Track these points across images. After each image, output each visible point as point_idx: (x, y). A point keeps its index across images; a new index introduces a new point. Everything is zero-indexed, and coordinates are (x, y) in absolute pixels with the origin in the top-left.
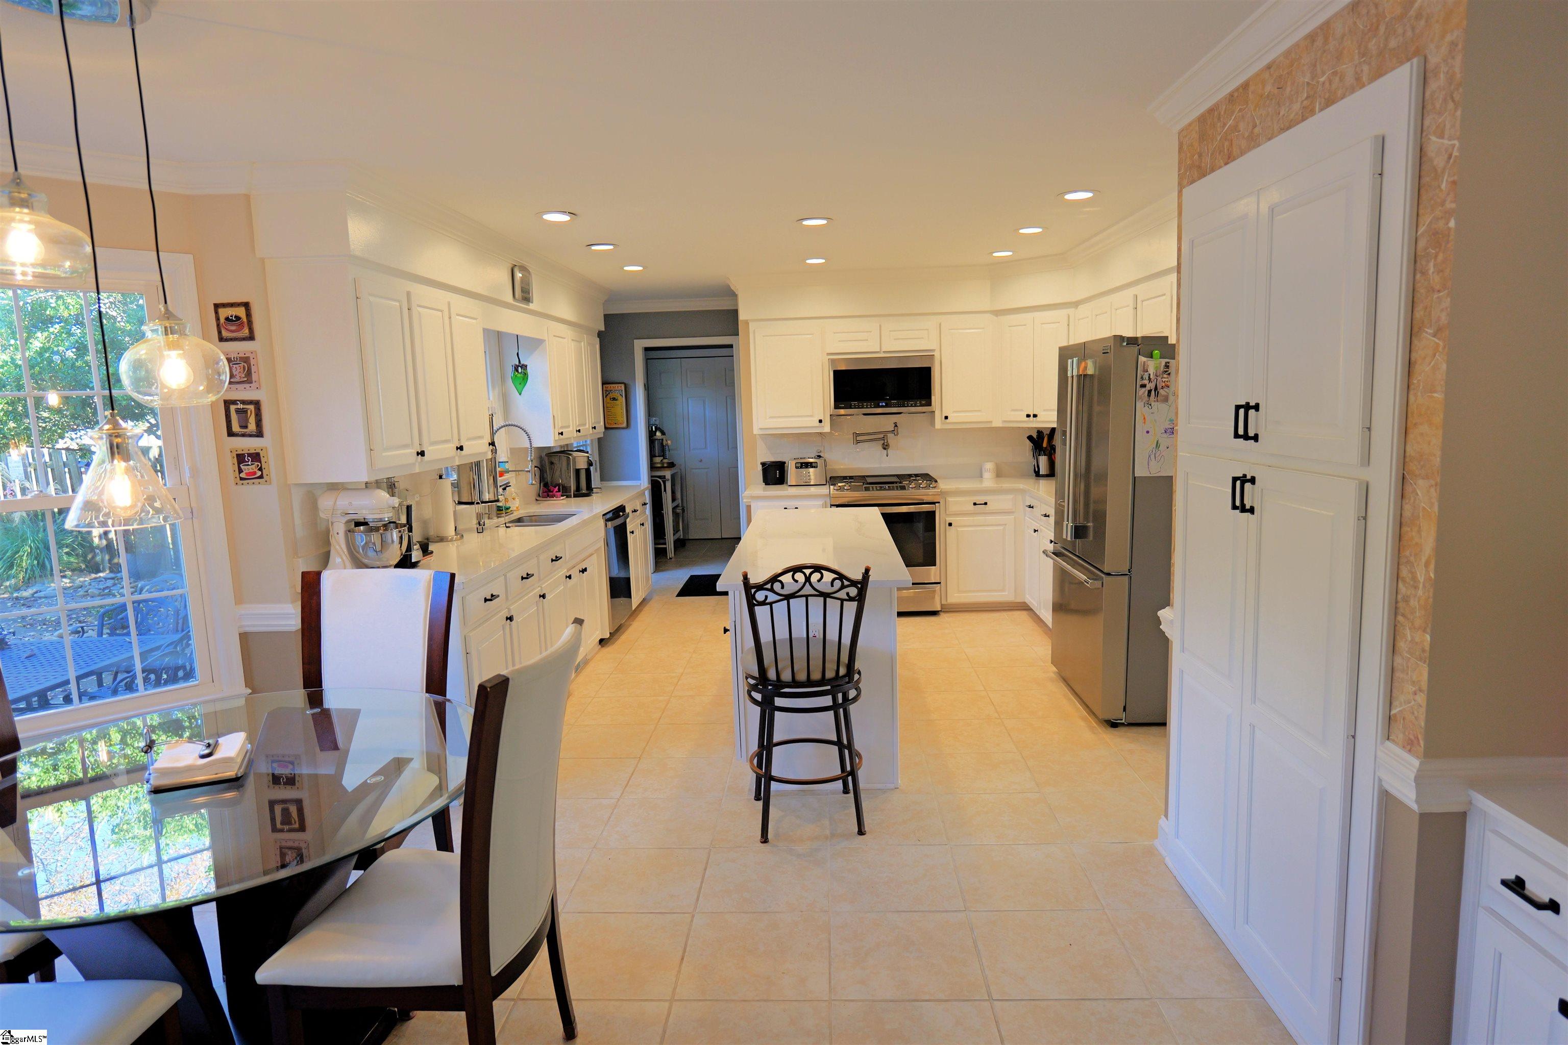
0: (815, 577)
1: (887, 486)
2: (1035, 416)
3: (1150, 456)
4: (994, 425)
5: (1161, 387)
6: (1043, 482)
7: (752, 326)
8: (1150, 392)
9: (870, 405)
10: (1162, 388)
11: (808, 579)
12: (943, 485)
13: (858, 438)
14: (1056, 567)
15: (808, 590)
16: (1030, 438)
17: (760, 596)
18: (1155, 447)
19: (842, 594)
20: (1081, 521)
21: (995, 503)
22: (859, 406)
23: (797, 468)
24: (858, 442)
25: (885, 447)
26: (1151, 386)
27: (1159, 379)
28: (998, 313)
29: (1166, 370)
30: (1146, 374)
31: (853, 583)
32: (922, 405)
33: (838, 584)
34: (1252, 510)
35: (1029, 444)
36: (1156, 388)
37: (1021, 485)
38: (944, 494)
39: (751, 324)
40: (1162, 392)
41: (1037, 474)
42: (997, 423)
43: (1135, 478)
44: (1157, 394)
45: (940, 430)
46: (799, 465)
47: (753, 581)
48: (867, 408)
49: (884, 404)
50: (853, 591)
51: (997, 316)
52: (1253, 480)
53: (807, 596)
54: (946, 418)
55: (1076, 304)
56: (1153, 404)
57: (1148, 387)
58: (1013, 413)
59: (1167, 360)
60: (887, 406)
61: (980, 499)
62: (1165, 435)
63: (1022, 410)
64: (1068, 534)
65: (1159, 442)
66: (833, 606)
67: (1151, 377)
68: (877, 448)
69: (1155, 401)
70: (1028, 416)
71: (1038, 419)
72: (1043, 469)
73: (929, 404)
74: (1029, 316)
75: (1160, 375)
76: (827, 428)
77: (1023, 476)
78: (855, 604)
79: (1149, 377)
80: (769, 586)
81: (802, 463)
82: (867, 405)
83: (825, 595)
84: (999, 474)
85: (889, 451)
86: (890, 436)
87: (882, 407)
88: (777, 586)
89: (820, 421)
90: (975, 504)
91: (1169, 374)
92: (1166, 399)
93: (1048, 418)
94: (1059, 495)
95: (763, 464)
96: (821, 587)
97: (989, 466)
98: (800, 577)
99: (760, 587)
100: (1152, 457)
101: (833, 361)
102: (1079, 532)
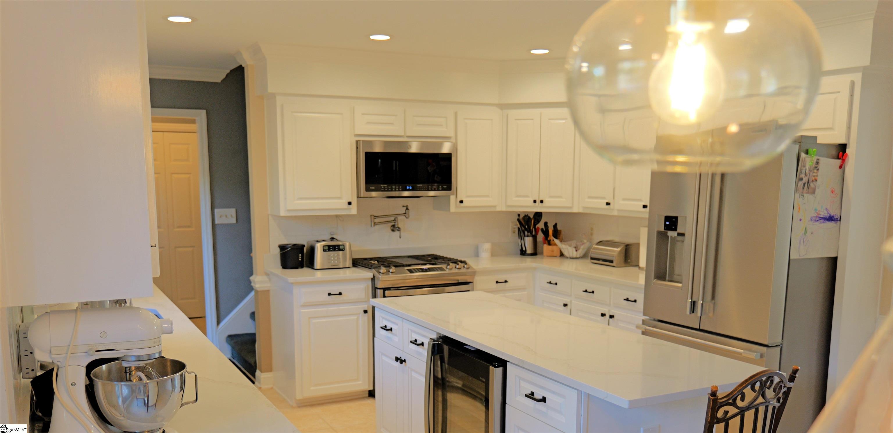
2: (542, 202)
3: (800, 241)
4: (498, 209)
5: (811, 181)
7: (279, 100)
8: (804, 184)
9: (399, 188)
10: (813, 181)
12: (473, 266)
13: (375, 220)
18: (804, 233)
21: (514, 280)
22: (388, 188)
23: (324, 251)
24: (375, 224)
25: (393, 229)
26: (805, 180)
27: (811, 173)
29: (816, 166)
30: (804, 169)
32: (443, 189)
36: (808, 182)
37: (535, 264)
38: (475, 273)
39: (278, 98)
40: (812, 185)
41: (523, 253)
42: (501, 208)
44: (809, 187)
46: (327, 248)
48: (395, 191)
49: (411, 188)
51: (502, 109)
54: (461, 202)
56: (805, 195)
57: (804, 181)
58: (517, 199)
59: (818, 157)
60: (413, 189)
61: (501, 279)
62: (811, 223)
63: (527, 196)
65: (807, 228)
67: (807, 172)
69: (806, 193)
70: (535, 201)
71: (544, 204)
72: (528, 249)
73: (449, 189)
74: (536, 112)
75: (812, 170)
76: (353, 210)
79: (806, 172)
81: (329, 246)
82: (395, 188)
85: (401, 233)
86: (400, 218)
87: (409, 190)
89: (350, 203)
90: (497, 282)
91: (818, 170)
92: (814, 192)
95: (282, 248)
97: (487, 246)
100: (802, 241)
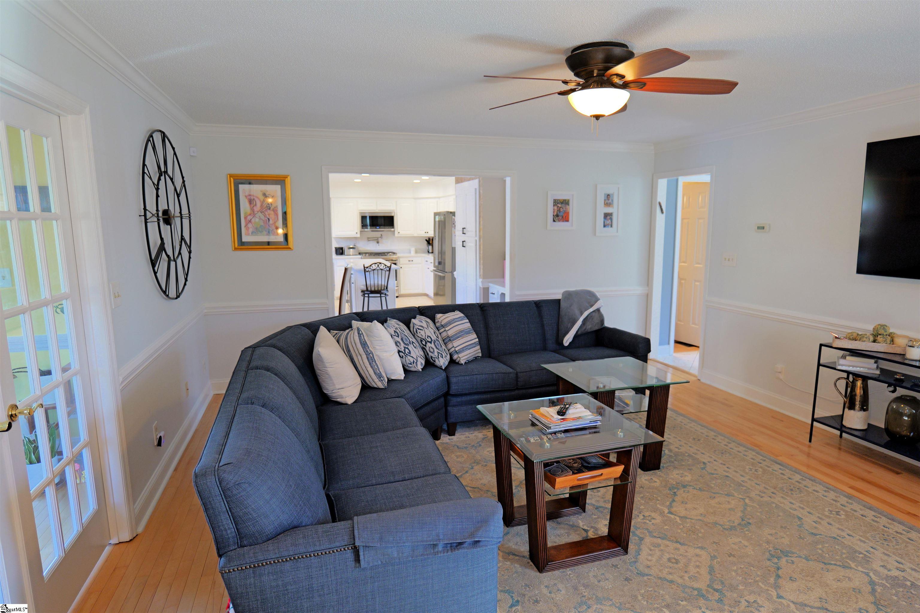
0: (380, 265)
1: (380, 255)
2: (427, 232)
4: (414, 235)
6: (431, 255)
11: (378, 266)
12: (398, 255)
13: (369, 239)
14: (434, 274)
15: (378, 268)
16: (426, 240)
17: (367, 270)
19: (385, 270)
20: (440, 260)
21: (415, 260)
23: (348, 249)
24: (369, 240)
25: (378, 243)
28: (415, 199)
31: (388, 267)
32: (390, 228)
33: (385, 267)
34: (465, 247)
35: (426, 242)
37: (424, 255)
38: (399, 257)
41: (428, 252)
42: (416, 235)
43: (452, 247)
45: (397, 237)
47: (366, 266)
50: (388, 269)
52: (465, 241)
53: (378, 270)
54: (399, 233)
55: (439, 198)
58: (421, 232)
61: (410, 259)
63: (423, 231)
64: (437, 264)
66: (383, 272)
68: (374, 243)
70: (425, 233)
71: (428, 234)
72: (430, 251)
73: (393, 228)
74: (426, 200)
76: (358, 235)
77: (424, 252)
78: (388, 272)
80: (369, 267)
83: (382, 270)
84: (416, 252)
85: (380, 244)
86: (380, 239)
87: (379, 228)
88: (371, 267)
89: (356, 233)
90: (409, 261)
93: (431, 234)
94: (434, 258)
95: (336, 248)
96: (380, 267)
97: (413, 249)
98: (376, 265)
99: (367, 268)
101: (361, 213)
102: (440, 263)
